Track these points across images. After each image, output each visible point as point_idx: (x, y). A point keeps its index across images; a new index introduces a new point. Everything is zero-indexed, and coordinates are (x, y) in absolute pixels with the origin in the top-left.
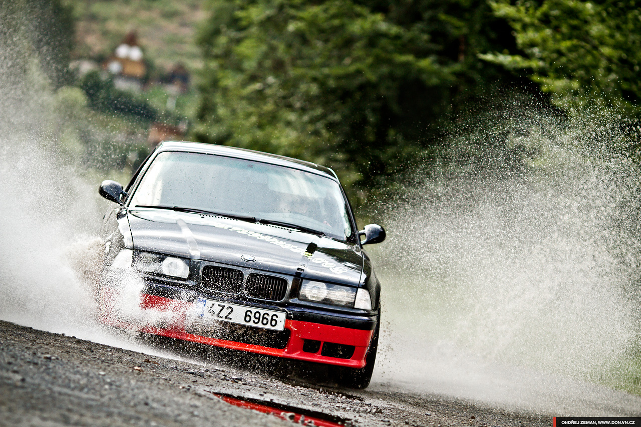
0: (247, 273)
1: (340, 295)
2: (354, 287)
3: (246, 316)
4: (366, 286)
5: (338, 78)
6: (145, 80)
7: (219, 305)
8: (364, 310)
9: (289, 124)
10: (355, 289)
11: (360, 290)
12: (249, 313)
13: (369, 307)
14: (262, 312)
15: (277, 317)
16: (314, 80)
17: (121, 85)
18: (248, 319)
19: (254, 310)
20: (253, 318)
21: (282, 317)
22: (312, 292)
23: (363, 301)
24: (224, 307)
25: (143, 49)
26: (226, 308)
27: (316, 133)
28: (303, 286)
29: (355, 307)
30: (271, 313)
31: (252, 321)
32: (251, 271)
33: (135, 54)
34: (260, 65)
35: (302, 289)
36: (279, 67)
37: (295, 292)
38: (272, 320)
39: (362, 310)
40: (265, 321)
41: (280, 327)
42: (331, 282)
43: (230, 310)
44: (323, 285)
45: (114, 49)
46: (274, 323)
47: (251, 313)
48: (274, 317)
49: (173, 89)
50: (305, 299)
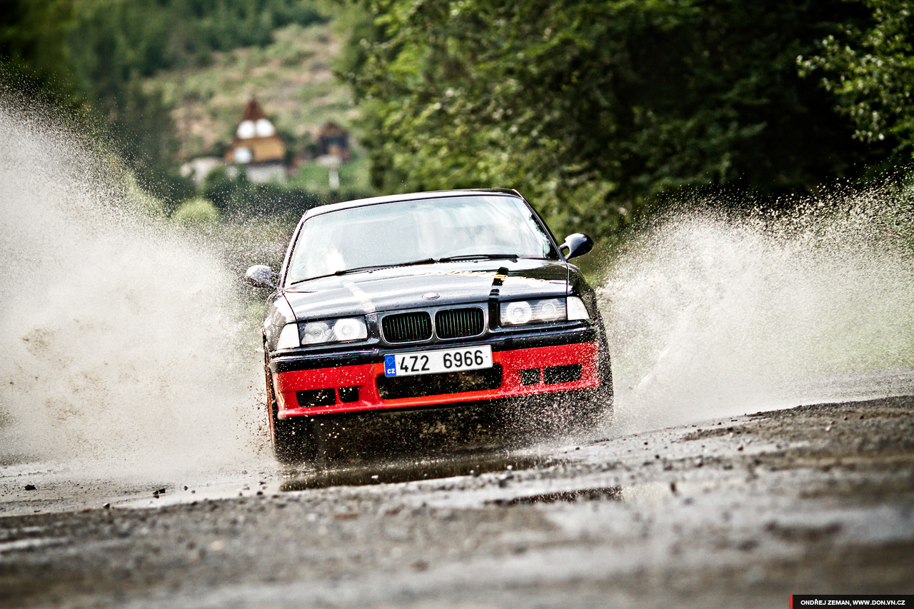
0: (433, 313)
1: (549, 311)
2: (562, 297)
3: (445, 361)
4: (576, 293)
5: (540, 60)
6: (288, 161)
7: (411, 357)
8: (580, 320)
9: (494, 144)
10: (564, 299)
11: (569, 299)
12: (447, 357)
13: (585, 316)
14: (462, 351)
15: (481, 353)
16: (510, 72)
17: (259, 176)
18: (448, 363)
19: (452, 352)
20: (454, 362)
21: (486, 351)
22: (514, 315)
23: (577, 310)
24: (416, 358)
25: (272, 119)
26: (419, 358)
27: (534, 145)
28: (501, 311)
29: (569, 319)
30: (473, 349)
31: (453, 365)
32: (437, 309)
33: (265, 128)
34: (429, 77)
35: (502, 315)
36: (455, 71)
37: (495, 321)
38: (476, 357)
39: (578, 320)
40: (469, 361)
41: (488, 363)
42: (533, 299)
43: (425, 359)
44: (524, 304)
45: (234, 132)
46: (479, 360)
47: (450, 356)
48: (478, 354)
49: (330, 161)
50: (508, 325)
